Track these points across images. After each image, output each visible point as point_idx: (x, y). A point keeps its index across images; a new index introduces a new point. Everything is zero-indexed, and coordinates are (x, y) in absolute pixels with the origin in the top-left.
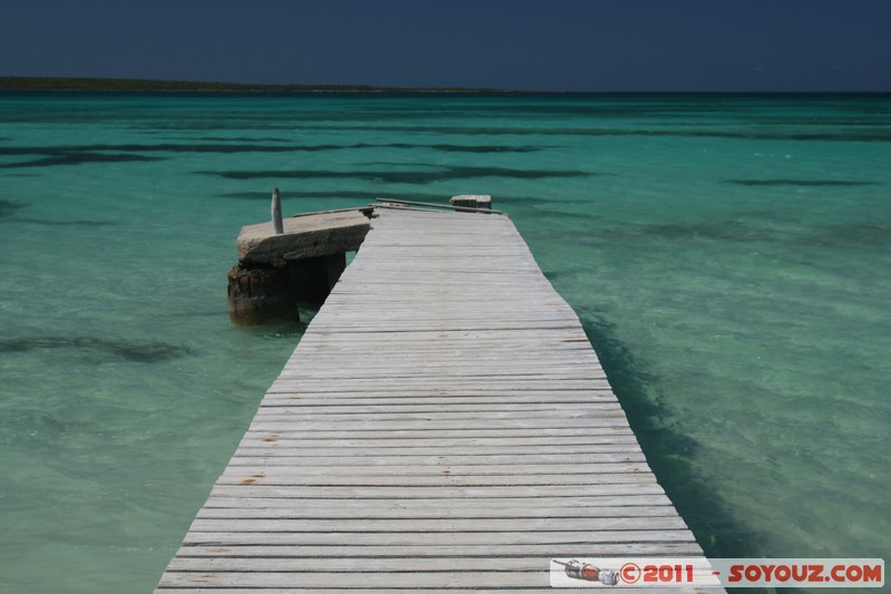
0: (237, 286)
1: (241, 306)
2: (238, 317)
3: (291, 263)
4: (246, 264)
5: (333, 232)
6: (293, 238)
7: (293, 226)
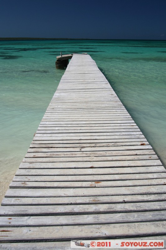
0: (57, 63)
1: (57, 66)
3: (63, 60)
5: (68, 56)
6: (63, 57)
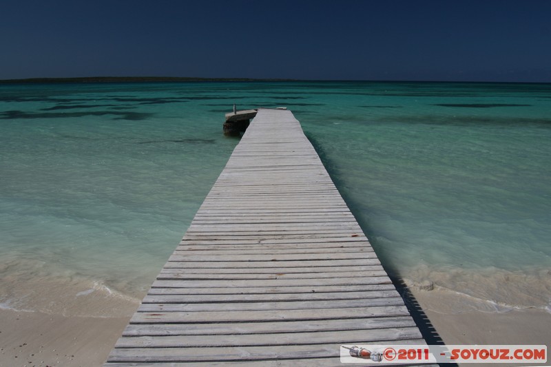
0: (226, 127)
1: (227, 132)
2: (225, 134)
4: (227, 122)
5: (248, 114)
6: (239, 115)
7: (238, 113)
